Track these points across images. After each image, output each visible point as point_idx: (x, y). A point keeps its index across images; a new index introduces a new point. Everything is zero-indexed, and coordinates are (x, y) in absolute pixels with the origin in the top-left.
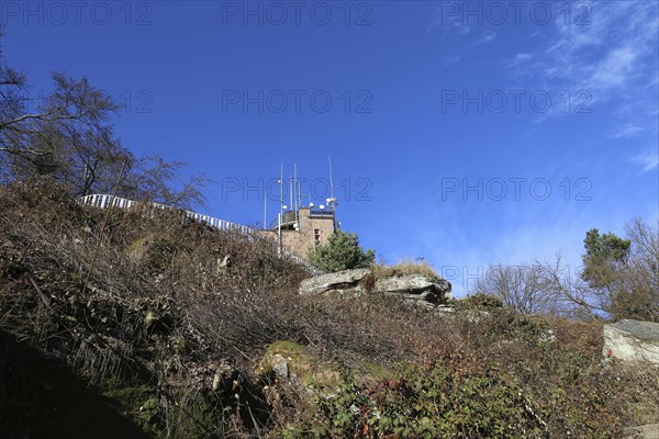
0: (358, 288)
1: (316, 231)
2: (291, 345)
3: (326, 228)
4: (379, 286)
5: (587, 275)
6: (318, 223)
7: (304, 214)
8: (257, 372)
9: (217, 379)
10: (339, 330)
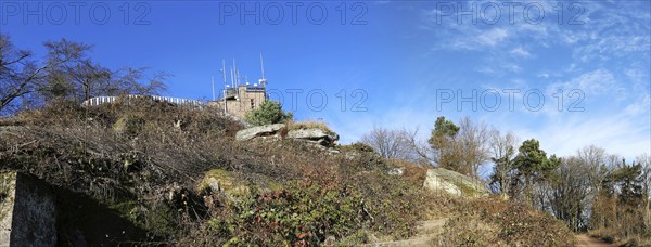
0: (276, 136)
1: (252, 100)
2: (219, 171)
3: (259, 98)
4: (290, 134)
5: (431, 141)
6: (252, 95)
7: (242, 90)
8: (200, 187)
9: (171, 194)
10: (256, 161)
